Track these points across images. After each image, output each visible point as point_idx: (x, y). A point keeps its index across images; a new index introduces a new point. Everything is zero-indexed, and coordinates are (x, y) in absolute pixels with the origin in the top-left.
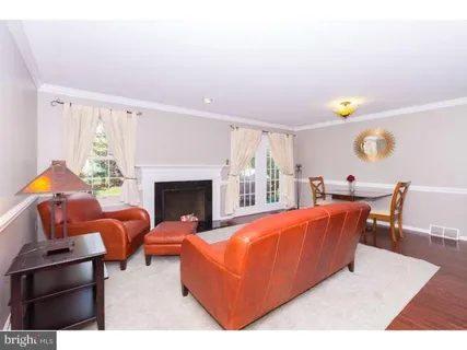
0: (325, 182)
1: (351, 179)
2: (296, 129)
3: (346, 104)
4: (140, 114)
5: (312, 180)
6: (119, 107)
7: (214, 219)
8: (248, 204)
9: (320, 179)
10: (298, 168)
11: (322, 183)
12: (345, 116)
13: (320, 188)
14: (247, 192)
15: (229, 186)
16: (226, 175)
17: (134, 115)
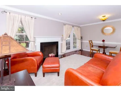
0: (93, 42)
1: (103, 41)
2: (81, 26)
3: (104, 17)
4: (36, 18)
5: (89, 41)
6: (29, 15)
7: (59, 54)
8: (68, 49)
9: (91, 41)
10: (82, 38)
11: (92, 42)
12: (104, 21)
13: (92, 44)
14: (68, 45)
15: (63, 43)
16: (62, 40)
17: (33, 18)
